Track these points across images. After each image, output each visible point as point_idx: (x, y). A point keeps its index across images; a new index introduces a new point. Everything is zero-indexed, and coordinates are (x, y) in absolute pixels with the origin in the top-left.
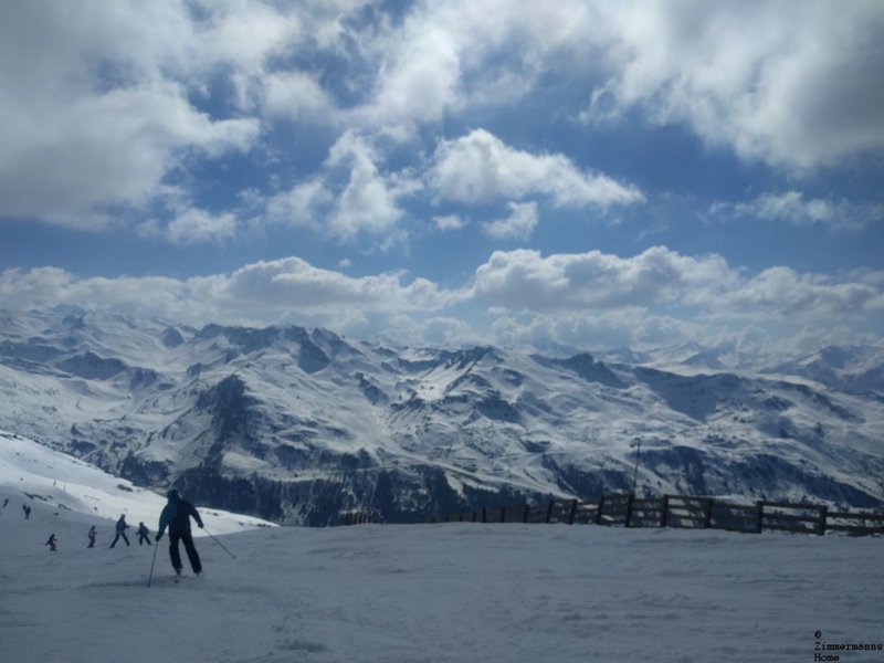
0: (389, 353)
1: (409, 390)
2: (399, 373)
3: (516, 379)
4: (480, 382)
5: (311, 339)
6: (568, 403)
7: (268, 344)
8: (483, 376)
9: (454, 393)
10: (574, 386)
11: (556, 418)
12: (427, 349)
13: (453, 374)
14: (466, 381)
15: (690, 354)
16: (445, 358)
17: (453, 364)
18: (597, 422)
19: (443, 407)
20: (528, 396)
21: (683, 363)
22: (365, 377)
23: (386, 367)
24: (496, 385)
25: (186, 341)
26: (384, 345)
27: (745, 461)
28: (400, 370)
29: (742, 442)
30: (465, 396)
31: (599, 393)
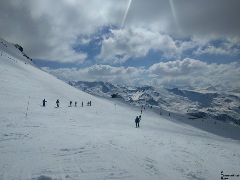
0: (125, 88)
1: (130, 97)
2: (127, 93)
3: (157, 94)
4: (148, 95)
5: (105, 85)
6: (171, 101)
7: (94, 86)
8: (149, 94)
9: (141, 98)
10: (173, 96)
11: (168, 104)
12: (134, 87)
13: (141, 93)
14: (144, 95)
15: (208, 87)
16: (139, 89)
17: (141, 91)
18: (179, 105)
19: (139, 102)
20: (160, 99)
21: (205, 90)
22: (119, 94)
23: (124, 91)
24: (152, 96)
25: (74, 85)
26: (123, 86)
27: (218, 116)
28: (127, 92)
29: (217, 111)
30: (144, 99)
31: (179, 98)
